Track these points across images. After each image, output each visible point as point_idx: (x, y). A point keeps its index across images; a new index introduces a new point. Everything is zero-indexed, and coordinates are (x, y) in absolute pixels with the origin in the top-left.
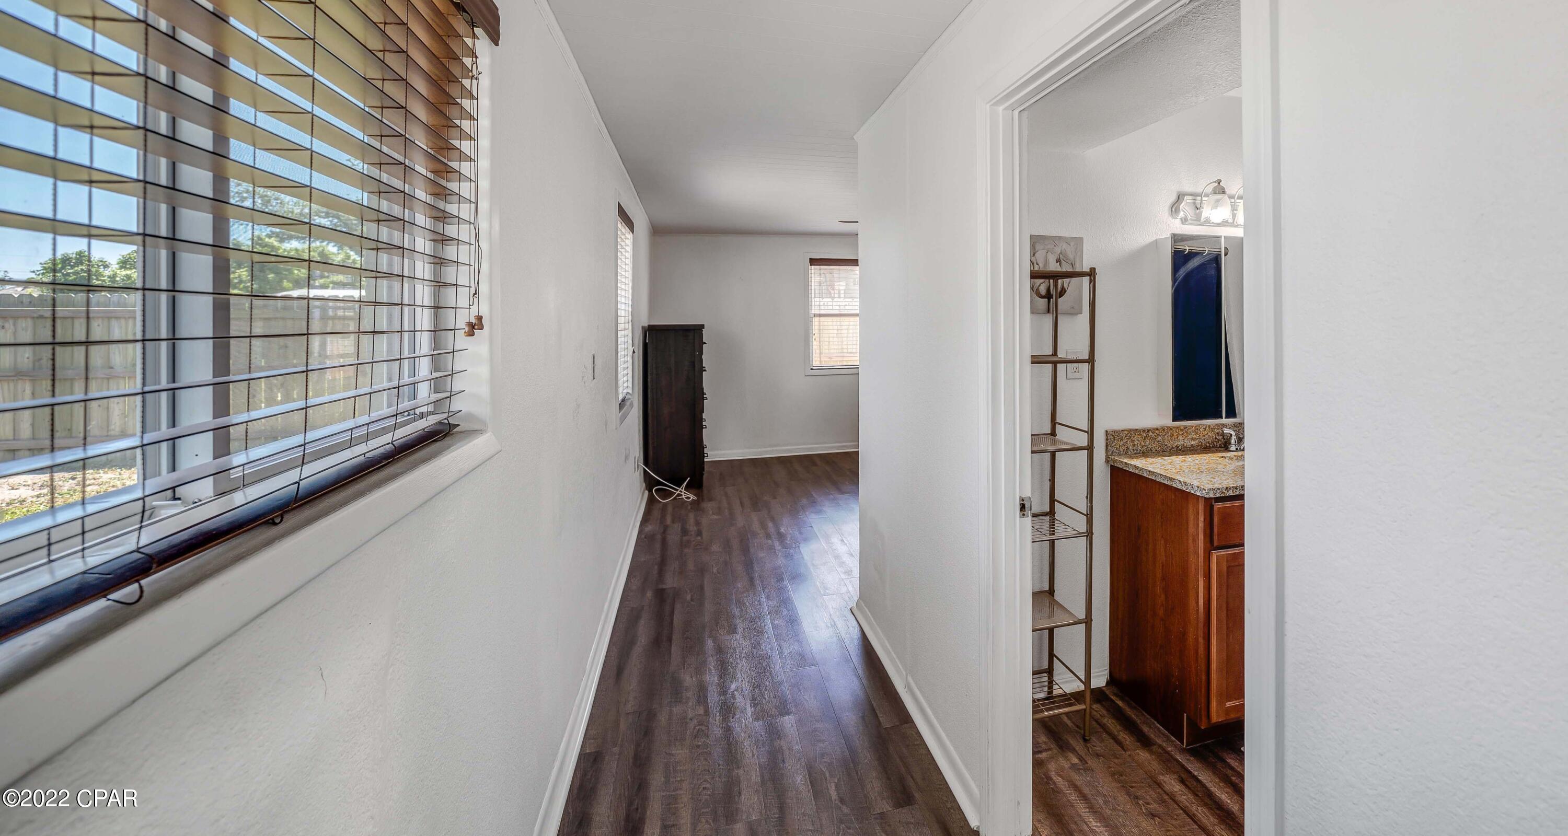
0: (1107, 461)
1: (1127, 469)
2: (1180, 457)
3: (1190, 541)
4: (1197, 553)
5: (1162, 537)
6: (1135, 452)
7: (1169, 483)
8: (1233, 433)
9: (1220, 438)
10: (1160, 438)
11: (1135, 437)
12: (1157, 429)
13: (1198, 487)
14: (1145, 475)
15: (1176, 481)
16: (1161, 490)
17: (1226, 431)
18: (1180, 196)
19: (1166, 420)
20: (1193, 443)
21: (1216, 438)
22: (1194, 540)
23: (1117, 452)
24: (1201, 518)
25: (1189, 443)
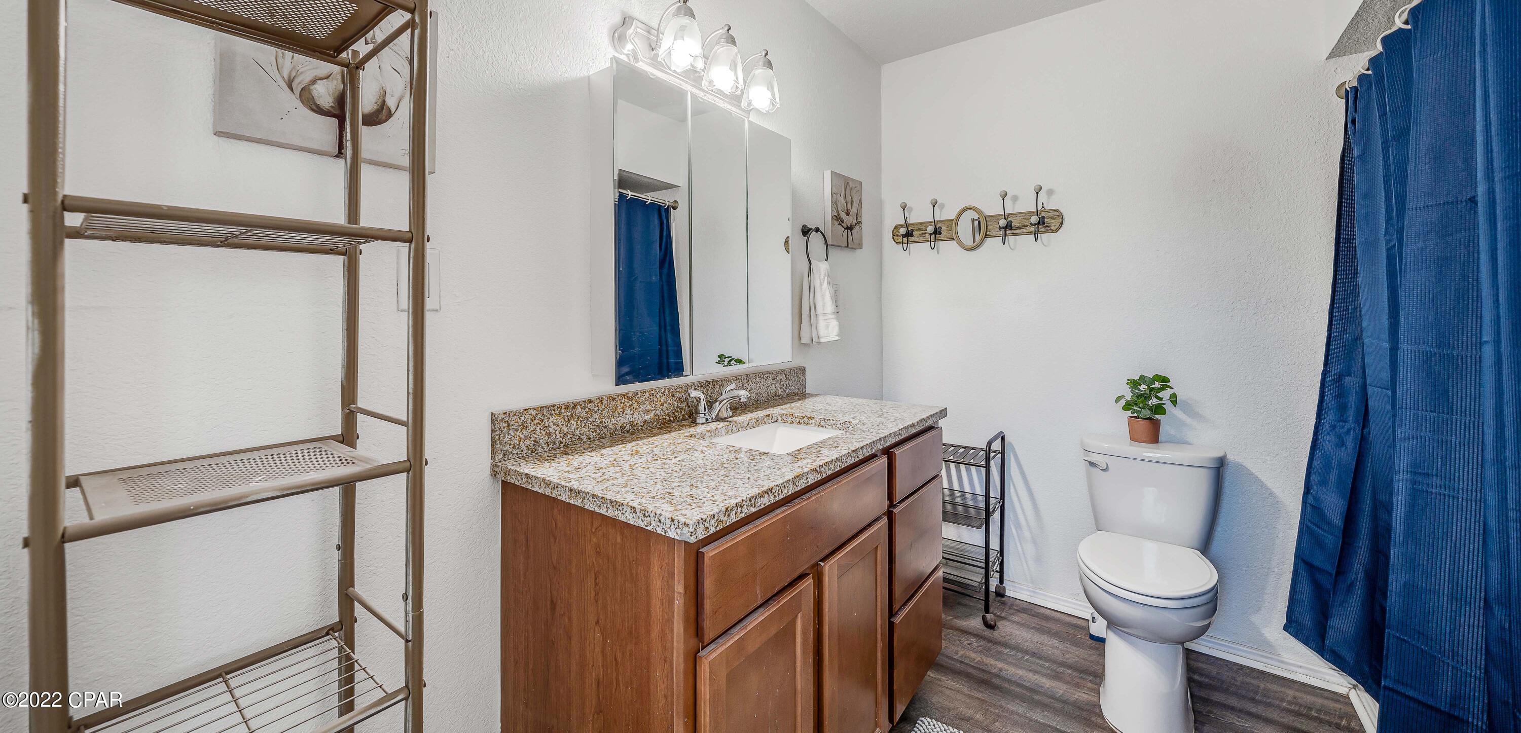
0: (494, 474)
1: (529, 487)
2: (629, 445)
3: (655, 635)
4: (668, 661)
5: (597, 623)
6: (551, 446)
7: (611, 513)
8: (702, 397)
9: (684, 405)
10: (595, 415)
11: (551, 419)
12: (590, 401)
13: (673, 520)
14: (564, 497)
15: (625, 507)
16: (595, 526)
17: (694, 393)
18: (627, 19)
19: (606, 385)
20: (646, 417)
21: (678, 407)
22: (663, 633)
23: (515, 452)
24: (679, 588)
25: (640, 417)
